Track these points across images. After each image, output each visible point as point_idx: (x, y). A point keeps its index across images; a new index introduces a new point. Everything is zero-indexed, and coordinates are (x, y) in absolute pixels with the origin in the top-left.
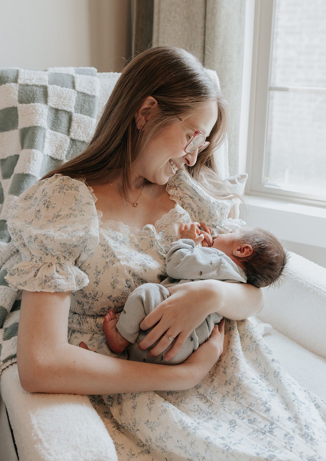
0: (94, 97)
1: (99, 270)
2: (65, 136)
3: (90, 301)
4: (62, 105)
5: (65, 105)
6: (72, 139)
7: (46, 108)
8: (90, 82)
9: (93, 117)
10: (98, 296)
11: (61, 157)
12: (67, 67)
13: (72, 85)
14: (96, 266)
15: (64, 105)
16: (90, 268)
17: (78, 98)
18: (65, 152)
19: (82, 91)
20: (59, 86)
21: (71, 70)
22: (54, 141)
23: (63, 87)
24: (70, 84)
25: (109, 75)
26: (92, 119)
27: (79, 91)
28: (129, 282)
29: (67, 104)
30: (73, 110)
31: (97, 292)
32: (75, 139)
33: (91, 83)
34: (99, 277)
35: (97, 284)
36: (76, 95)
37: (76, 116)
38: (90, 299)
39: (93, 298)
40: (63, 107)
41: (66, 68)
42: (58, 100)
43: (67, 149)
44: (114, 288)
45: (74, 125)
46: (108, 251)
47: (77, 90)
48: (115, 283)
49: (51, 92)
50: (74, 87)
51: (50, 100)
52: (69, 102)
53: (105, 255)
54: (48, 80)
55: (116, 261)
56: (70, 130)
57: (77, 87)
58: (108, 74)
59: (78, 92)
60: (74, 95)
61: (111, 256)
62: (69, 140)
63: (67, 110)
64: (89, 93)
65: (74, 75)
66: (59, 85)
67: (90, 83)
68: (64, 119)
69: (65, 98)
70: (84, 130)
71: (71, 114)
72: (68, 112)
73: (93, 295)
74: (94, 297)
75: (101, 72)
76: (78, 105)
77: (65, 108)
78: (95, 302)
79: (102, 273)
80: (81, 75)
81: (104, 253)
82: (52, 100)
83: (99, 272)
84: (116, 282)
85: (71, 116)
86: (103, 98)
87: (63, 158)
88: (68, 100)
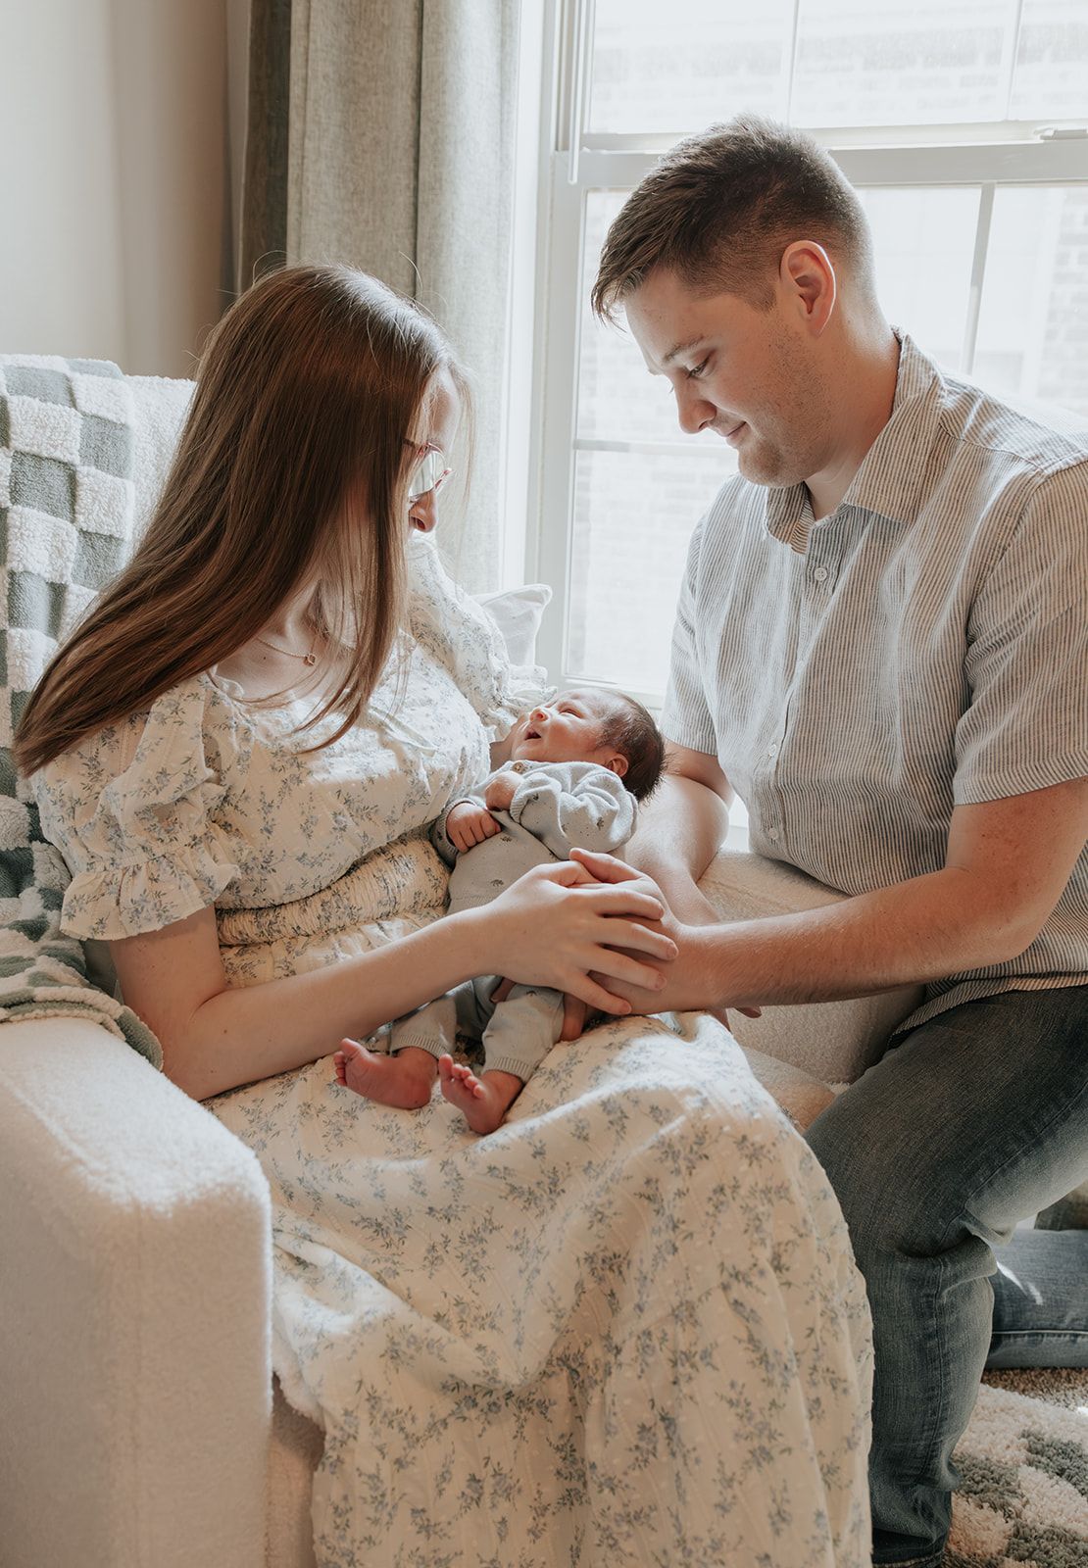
0: (124, 426)
1: (268, 801)
2: (65, 524)
3: (257, 877)
4: (48, 446)
5: (55, 447)
6: (84, 533)
7: (7, 456)
8: (112, 392)
9: (127, 478)
10: (274, 861)
11: (62, 576)
12: (47, 354)
13: (68, 398)
14: (262, 793)
15: (52, 446)
16: (246, 798)
17: (86, 430)
18: (71, 565)
19: (94, 412)
20: (37, 399)
21: (59, 364)
22: (42, 535)
23: (45, 401)
24: (63, 395)
25: (151, 383)
26: (125, 481)
27: (87, 411)
28: (340, 818)
29: (62, 444)
30: (76, 459)
31: (272, 852)
32: (90, 530)
33: (115, 395)
34: (270, 816)
35: (270, 832)
36: (81, 422)
37: (87, 474)
38: (256, 870)
39: (262, 867)
40: (52, 450)
41: (46, 358)
42: (36, 432)
43: (73, 557)
44: (309, 836)
45: (84, 495)
46: (282, 756)
47: (83, 409)
48: (309, 824)
49: (18, 414)
50: (73, 403)
51: (16, 434)
52: (66, 440)
53: (278, 765)
54: (5, 382)
55: (305, 774)
56: (77, 507)
57: (81, 402)
58: (148, 379)
59: (84, 414)
60: (77, 424)
61: (292, 765)
62: (75, 534)
63: (62, 458)
64: (111, 417)
65: (69, 374)
66: (35, 397)
67: (112, 395)
68: (58, 481)
69: (55, 428)
70: (109, 507)
71: (72, 468)
72: (65, 464)
73: (261, 860)
74: (265, 865)
75: (130, 375)
76: (88, 446)
77: (58, 454)
78: (268, 876)
79: (278, 807)
80: (86, 376)
81: (275, 760)
82: (22, 433)
83: (270, 806)
84: (312, 823)
85: (75, 472)
86: (146, 435)
87: (65, 579)
88: (63, 434)
